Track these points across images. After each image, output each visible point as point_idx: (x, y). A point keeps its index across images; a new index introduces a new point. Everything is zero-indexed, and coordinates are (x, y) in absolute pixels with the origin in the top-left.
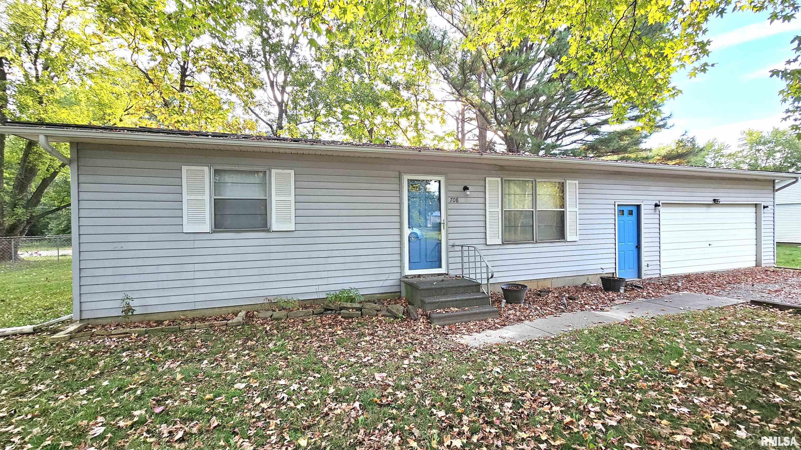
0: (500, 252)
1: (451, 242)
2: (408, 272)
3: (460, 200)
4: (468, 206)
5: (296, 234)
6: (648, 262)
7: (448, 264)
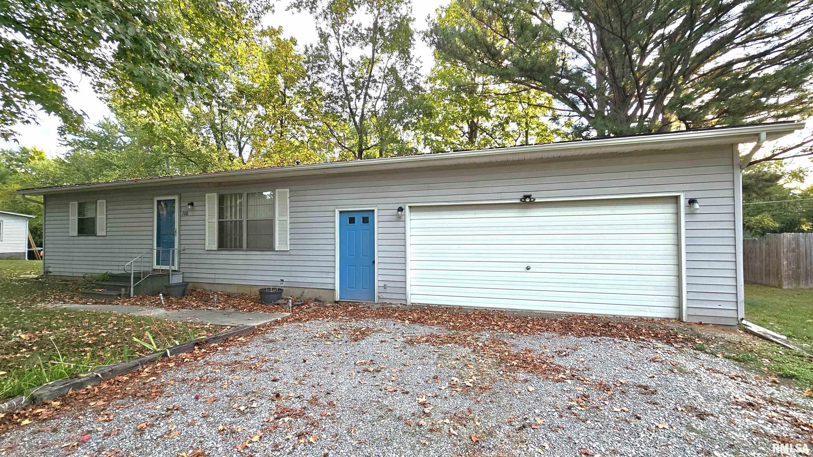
0: (217, 256)
1: (182, 247)
2: (156, 267)
3: (190, 213)
4: (196, 218)
5: (107, 238)
6: (386, 283)
7: (179, 263)
